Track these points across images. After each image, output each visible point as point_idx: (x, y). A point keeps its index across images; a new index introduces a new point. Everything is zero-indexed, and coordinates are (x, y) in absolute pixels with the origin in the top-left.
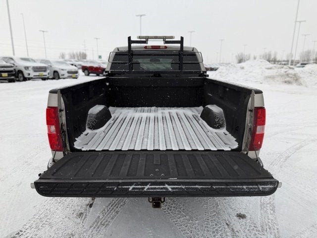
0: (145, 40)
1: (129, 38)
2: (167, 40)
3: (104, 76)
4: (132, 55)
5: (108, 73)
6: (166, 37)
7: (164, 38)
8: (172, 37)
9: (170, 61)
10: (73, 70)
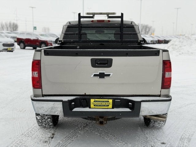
0: (92, 15)
1: (79, 14)
2: (110, 15)
3: (58, 44)
4: (81, 27)
5: (61, 42)
6: (109, 13)
7: (107, 14)
8: (114, 14)
9: (114, 32)
10: (9, 43)
